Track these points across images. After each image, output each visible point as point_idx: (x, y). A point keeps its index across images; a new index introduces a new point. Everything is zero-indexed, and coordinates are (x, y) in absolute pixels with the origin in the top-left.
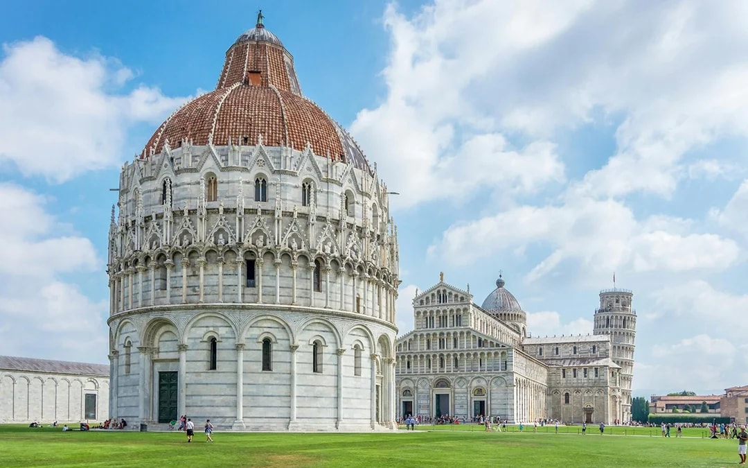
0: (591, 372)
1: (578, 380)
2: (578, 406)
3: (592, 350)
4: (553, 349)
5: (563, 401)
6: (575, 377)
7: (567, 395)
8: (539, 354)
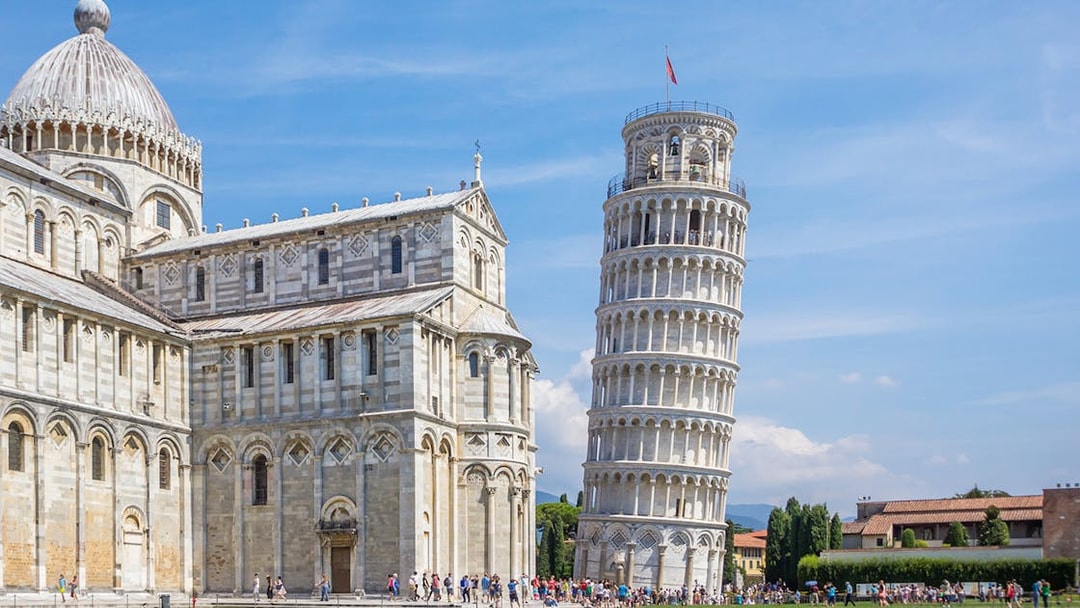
0: (347, 354)
1: (300, 392)
2: (302, 513)
3: (388, 260)
4: (244, 270)
5: (243, 494)
6: (290, 380)
7: (260, 465)
8: (193, 294)
